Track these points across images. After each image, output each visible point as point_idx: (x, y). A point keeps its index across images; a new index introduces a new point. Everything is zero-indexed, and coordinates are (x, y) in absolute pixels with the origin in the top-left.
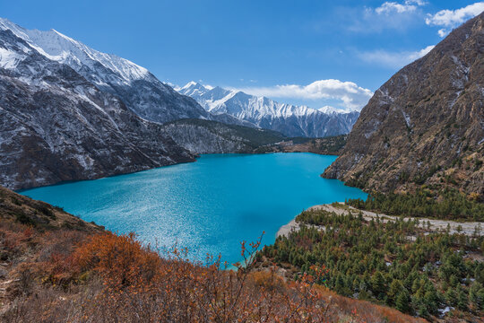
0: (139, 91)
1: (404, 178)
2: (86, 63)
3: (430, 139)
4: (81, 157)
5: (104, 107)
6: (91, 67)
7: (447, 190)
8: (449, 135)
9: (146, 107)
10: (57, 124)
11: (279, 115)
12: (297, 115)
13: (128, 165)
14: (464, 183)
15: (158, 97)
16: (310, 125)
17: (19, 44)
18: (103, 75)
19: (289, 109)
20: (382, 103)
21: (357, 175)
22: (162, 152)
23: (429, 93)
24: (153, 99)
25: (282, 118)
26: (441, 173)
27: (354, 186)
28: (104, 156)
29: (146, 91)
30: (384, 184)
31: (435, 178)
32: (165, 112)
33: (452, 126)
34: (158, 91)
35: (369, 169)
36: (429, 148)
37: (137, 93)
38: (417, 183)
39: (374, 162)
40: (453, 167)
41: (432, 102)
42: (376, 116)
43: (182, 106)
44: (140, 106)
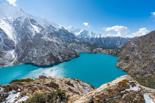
0: (60, 32)
1: (138, 73)
2: (48, 25)
3: (146, 65)
4: (59, 57)
5: (59, 42)
6: (49, 26)
7: (149, 79)
8: (151, 65)
9: (62, 37)
10: (53, 49)
11: (96, 37)
12: (101, 37)
13: (67, 58)
14: (153, 78)
15: (65, 34)
16: (105, 41)
17: (35, 22)
18: (52, 29)
19: (99, 35)
20: (132, 47)
21: (126, 69)
22: (73, 54)
23: (147, 52)
24: (64, 35)
25: (97, 38)
26: (147, 74)
27: (125, 71)
28: (63, 56)
29: (62, 32)
30: (133, 73)
31: (146, 75)
32: (67, 38)
33: (152, 63)
34: (65, 32)
35: (129, 68)
36: (145, 67)
37: (60, 33)
38: (141, 75)
39: (130, 67)
40: (151, 74)
41: (147, 55)
42: (130, 50)
43: (71, 36)
44: (61, 37)
